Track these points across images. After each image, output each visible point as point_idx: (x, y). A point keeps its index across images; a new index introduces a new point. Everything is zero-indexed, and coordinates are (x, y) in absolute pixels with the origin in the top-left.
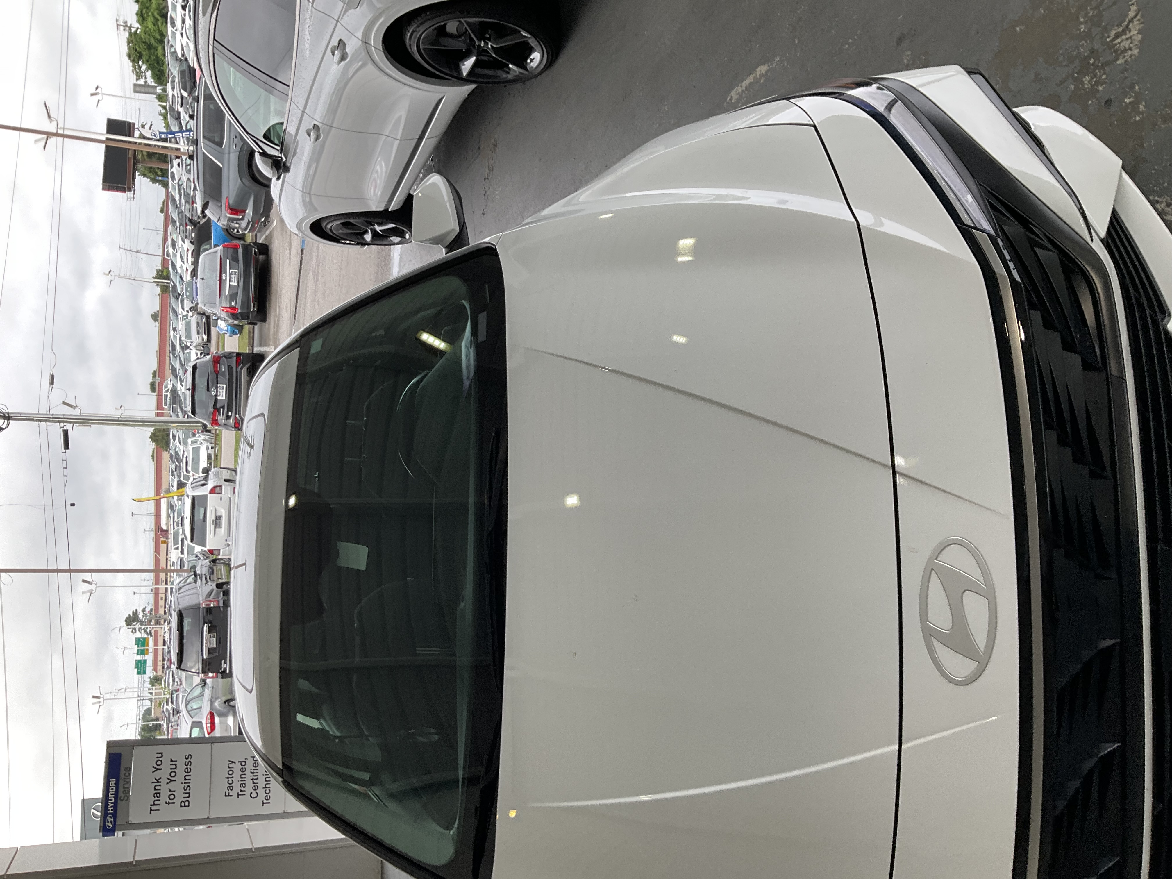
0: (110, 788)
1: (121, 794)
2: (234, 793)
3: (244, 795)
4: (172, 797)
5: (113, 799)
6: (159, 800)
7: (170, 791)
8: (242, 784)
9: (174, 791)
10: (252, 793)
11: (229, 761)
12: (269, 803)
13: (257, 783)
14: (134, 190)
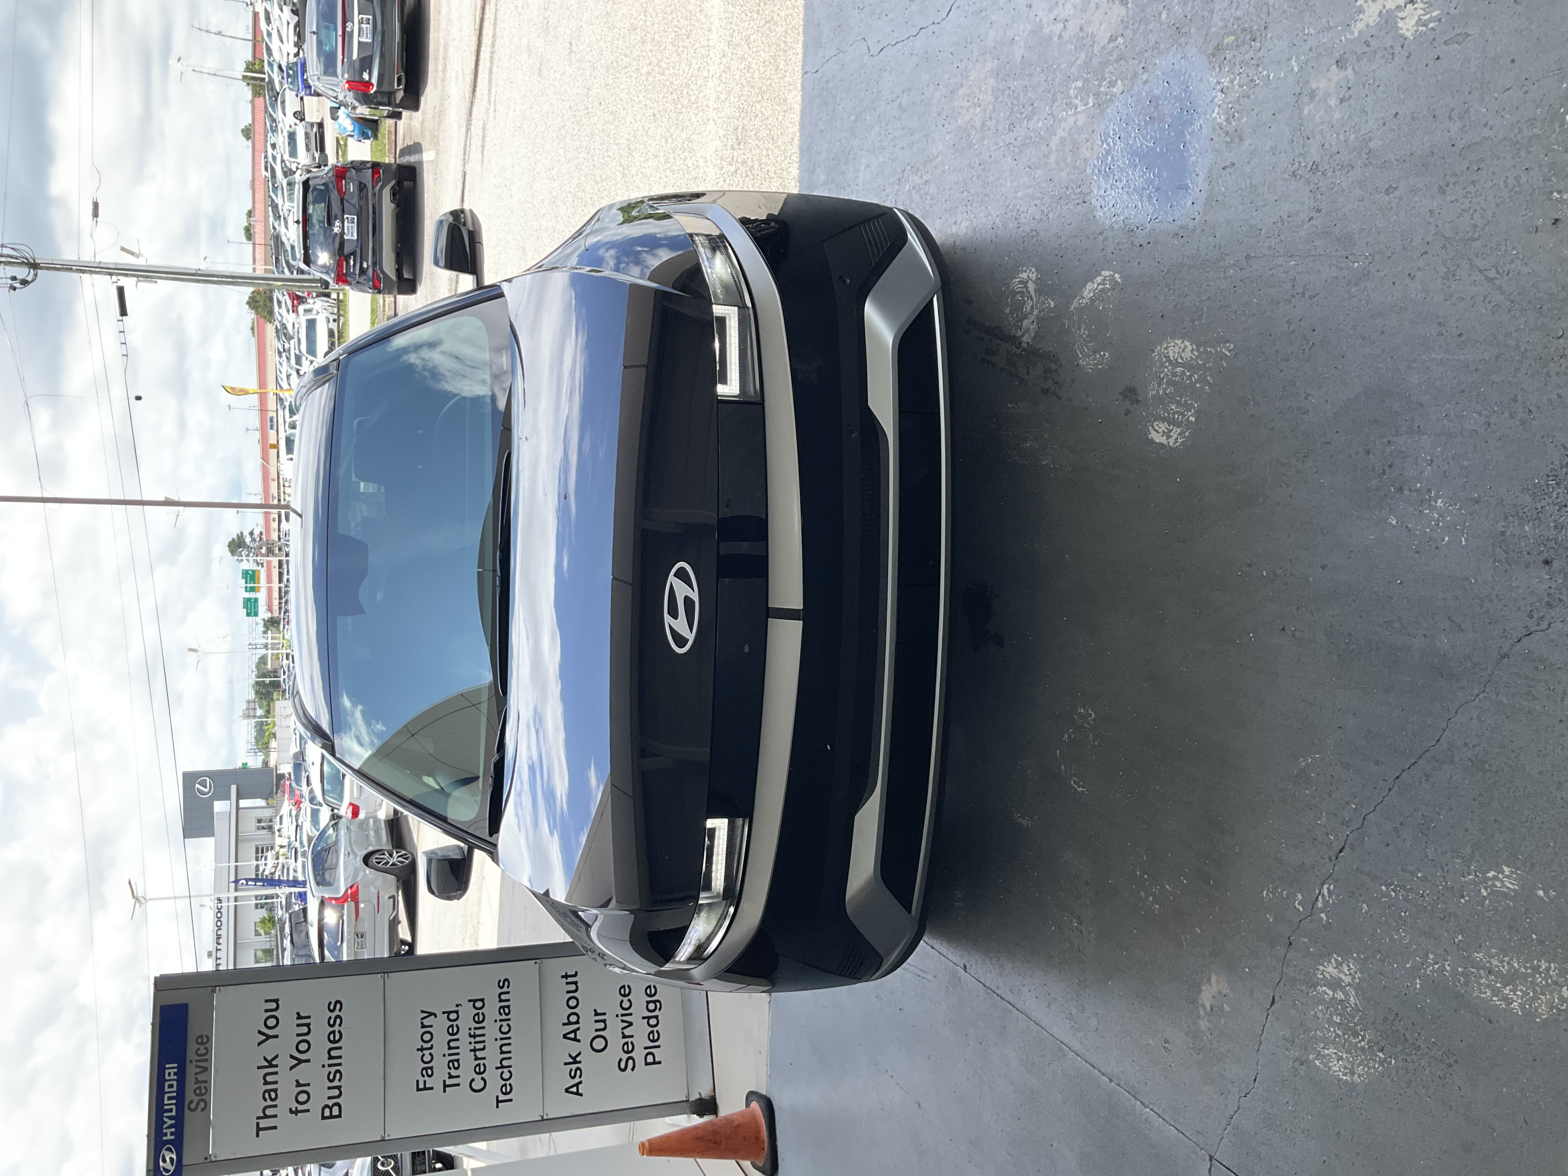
0: (167, 1084)
1: (190, 1096)
2: (435, 1082)
3: (458, 1085)
4: (303, 1097)
5: (174, 1107)
6: (275, 1106)
7: (298, 1084)
8: (452, 1061)
9: (308, 1085)
10: (473, 1080)
11: (422, 1012)
12: (511, 1100)
13: (484, 1058)
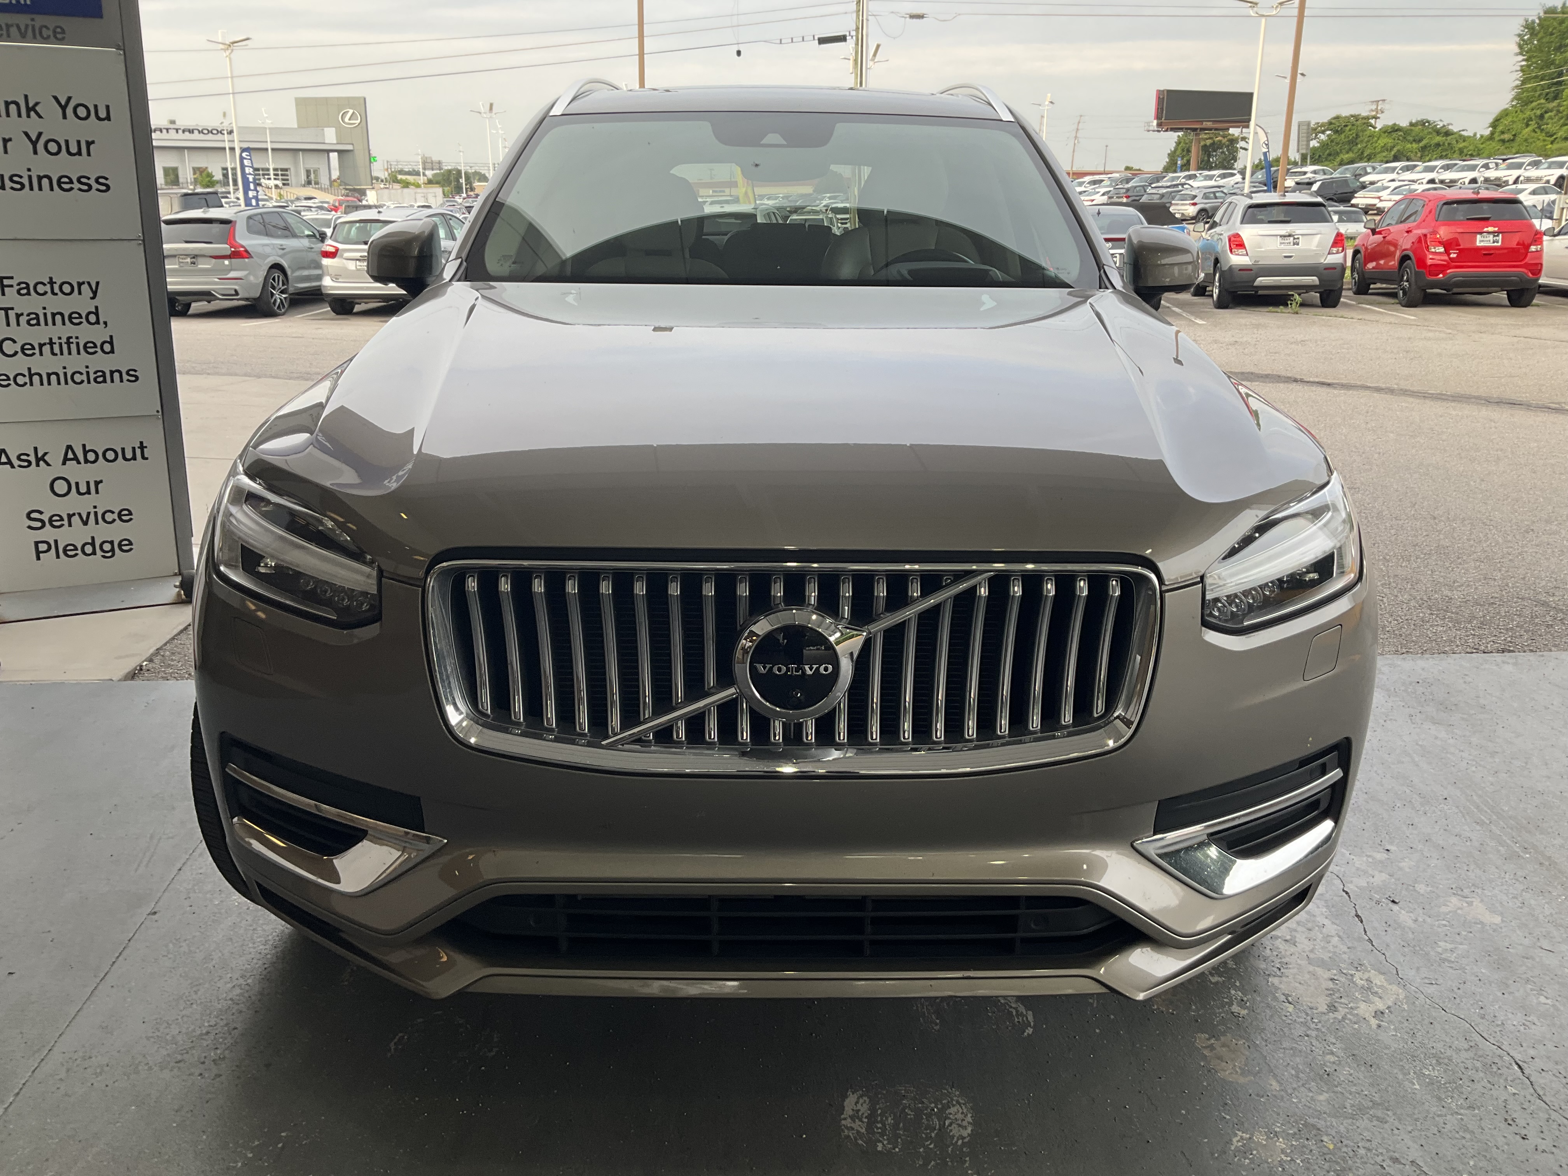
2: (11, 298)
3: (8, 325)
8: (37, 317)
10: (14, 342)
11: (98, 283)
13: (41, 354)
14: (1158, 131)
